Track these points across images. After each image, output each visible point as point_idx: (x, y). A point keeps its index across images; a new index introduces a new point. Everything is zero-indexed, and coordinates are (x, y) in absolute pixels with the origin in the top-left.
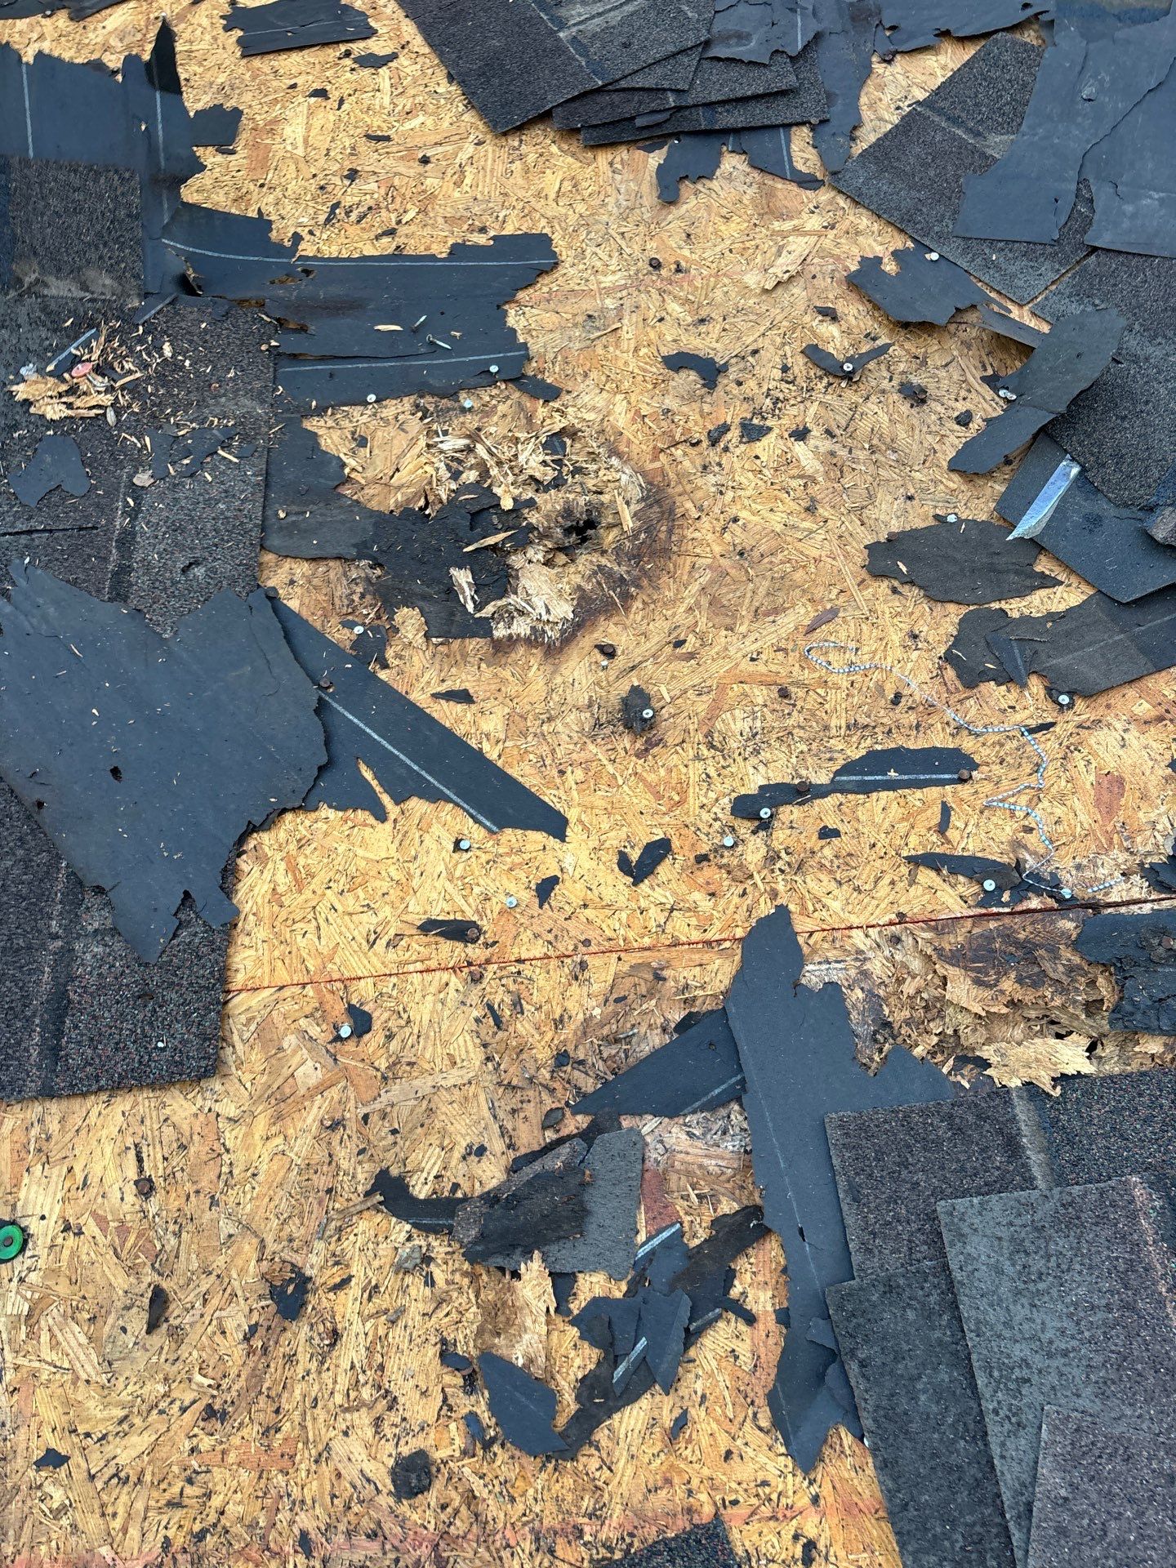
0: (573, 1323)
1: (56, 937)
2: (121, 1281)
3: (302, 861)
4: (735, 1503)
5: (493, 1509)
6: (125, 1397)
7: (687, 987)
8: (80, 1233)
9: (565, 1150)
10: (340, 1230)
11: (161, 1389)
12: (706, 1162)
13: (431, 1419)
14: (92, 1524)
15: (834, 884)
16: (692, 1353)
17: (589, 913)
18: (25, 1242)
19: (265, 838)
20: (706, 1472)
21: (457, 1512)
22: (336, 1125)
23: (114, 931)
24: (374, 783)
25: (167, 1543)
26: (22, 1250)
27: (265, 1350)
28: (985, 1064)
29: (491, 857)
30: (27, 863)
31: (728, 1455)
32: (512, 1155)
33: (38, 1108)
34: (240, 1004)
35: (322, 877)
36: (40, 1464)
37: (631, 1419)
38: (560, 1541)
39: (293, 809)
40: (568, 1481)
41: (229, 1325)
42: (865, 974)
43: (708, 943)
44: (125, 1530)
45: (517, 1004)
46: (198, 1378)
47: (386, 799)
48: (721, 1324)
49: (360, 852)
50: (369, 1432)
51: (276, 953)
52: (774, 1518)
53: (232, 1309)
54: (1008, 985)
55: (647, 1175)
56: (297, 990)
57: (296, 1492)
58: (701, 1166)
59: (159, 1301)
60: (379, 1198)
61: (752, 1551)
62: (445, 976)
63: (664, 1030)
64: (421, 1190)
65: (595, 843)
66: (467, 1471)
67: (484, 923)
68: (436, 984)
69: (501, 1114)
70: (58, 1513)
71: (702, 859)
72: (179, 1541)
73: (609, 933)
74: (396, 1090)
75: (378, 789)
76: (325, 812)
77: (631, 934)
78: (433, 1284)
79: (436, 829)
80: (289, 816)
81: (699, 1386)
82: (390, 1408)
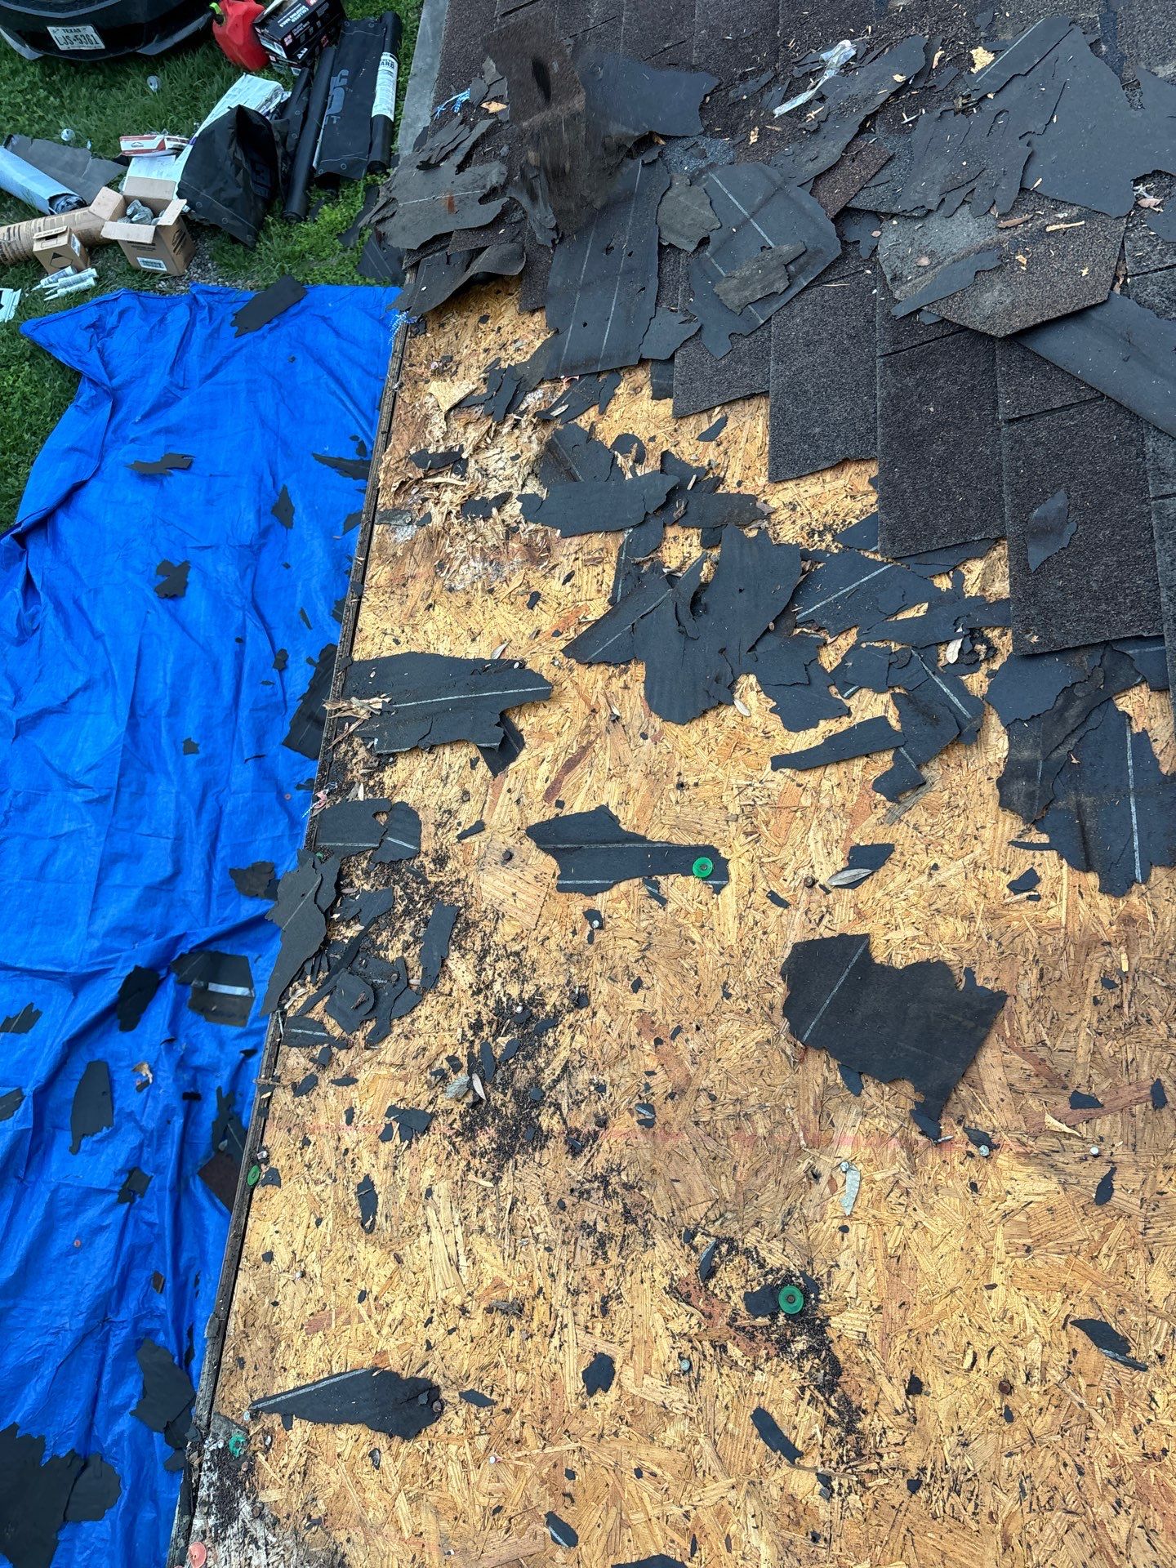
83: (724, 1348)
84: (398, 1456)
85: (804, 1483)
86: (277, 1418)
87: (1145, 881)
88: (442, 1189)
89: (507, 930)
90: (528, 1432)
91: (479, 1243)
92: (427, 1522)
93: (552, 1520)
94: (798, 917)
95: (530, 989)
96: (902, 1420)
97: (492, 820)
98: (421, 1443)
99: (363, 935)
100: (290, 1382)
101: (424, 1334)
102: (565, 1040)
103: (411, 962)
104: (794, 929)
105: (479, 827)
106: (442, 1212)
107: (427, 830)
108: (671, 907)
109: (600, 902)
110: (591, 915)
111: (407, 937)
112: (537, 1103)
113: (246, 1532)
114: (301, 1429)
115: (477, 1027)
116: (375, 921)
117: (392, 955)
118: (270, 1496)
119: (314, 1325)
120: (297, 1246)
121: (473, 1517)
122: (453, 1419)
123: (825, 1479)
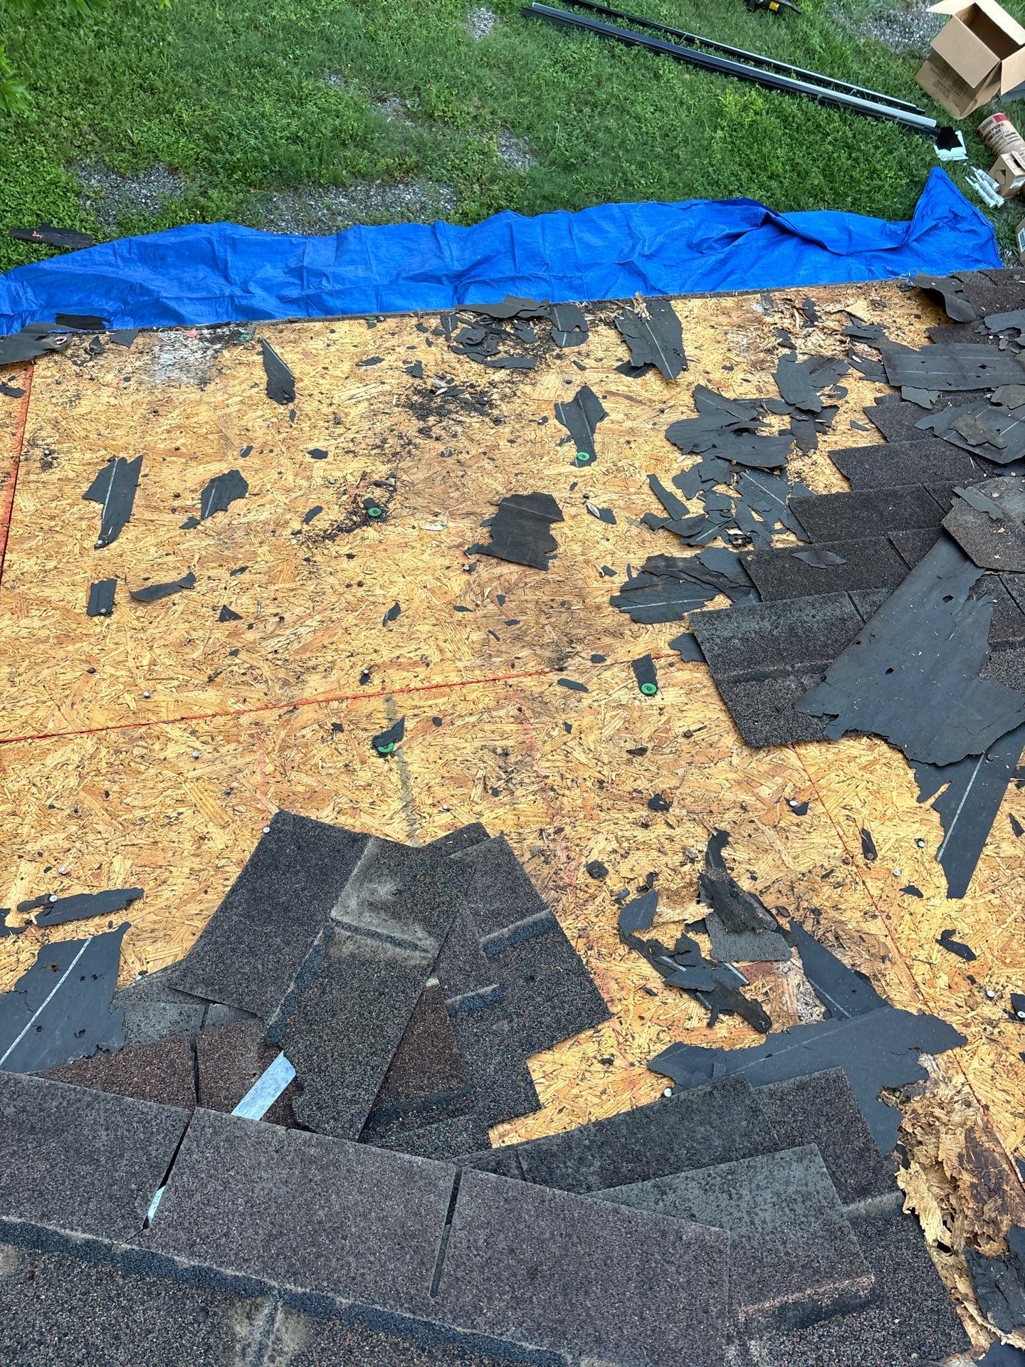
0: (683, 934)
1: (793, 667)
2: (645, 735)
3: (878, 767)
4: (621, 1023)
5: (591, 908)
6: (599, 748)
7: (884, 976)
8: (660, 714)
9: (769, 918)
10: (694, 820)
11: (606, 761)
12: (787, 995)
13: (623, 874)
14: (548, 748)
15: (991, 1063)
16: (685, 996)
17: (907, 917)
18: (650, 695)
19: (884, 747)
20: (631, 1007)
21: (586, 892)
22: (744, 808)
23: (805, 690)
24: (939, 793)
25: (547, 777)
26: (647, 695)
27: (633, 798)
28: (907, 1166)
29: (920, 859)
30: (826, 645)
31: (642, 1018)
32: (758, 894)
33: (708, 683)
34: (789, 755)
35: (872, 778)
36: (565, 724)
37: (645, 968)
38: (585, 940)
39: (905, 757)
40: (611, 940)
41: (639, 782)
42: (936, 1083)
43: (916, 986)
44: (548, 761)
45: (839, 885)
46: (614, 774)
47: (932, 800)
48: (703, 1010)
49: (895, 793)
50: (610, 849)
51: (822, 765)
52: (619, 1044)
53: (646, 782)
54: (967, 1178)
55: (769, 964)
56: (807, 778)
57: (578, 823)
58: (783, 992)
59: (642, 751)
60: (715, 834)
61: (601, 1033)
62: (841, 846)
63: (853, 965)
64: (725, 853)
65: (954, 915)
66: (604, 894)
67: (878, 862)
68: (834, 842)
69: (776, 885)
70: (548, 735)
71: (973, 980)
72: (549, 781)
73: (900, 929)
74: (772, 832)
75: (936, 795)
76: (911, 773)
77: (904, 941)
78: (682, 866)
79: (925, 829)
80: (900, 756)
81: (670, 1001)
82: (622, 856)
83: (345, 494)
84: (260, 394)
85: (296, 525)
86: (261, 349)
87: (621, 612)
88: (387, 387)
89: (528, 389)
90: (284, 435)
91: (366, 404)
92: (233, 409)
93: (250, 449)
94: (567, 494)
95: (499, 402)
96: (334, 554)
97: (587, 373)
98: (269, 401)
99: (509, 334)
100: (278, 350)
101: (316, 392)
102: (475, 419)
103: (499, 356)
104: (560, 494)
105: (582, 368)
106: (374, 389)
107: (576, 349)
108: (558, 448)
109: (553, 421)
110: (545, 419)
111: (512, 351)
112: (439, 414)
113: (208, 348)
114: (259, 359)
115: (472, 386)
116: (518, 338)
117: (501, 348)
118: (226, 353)
119: (306, 354)
120: (342, 341)
121: (242, 423)
122: (281, 409)
123: (300, 532)
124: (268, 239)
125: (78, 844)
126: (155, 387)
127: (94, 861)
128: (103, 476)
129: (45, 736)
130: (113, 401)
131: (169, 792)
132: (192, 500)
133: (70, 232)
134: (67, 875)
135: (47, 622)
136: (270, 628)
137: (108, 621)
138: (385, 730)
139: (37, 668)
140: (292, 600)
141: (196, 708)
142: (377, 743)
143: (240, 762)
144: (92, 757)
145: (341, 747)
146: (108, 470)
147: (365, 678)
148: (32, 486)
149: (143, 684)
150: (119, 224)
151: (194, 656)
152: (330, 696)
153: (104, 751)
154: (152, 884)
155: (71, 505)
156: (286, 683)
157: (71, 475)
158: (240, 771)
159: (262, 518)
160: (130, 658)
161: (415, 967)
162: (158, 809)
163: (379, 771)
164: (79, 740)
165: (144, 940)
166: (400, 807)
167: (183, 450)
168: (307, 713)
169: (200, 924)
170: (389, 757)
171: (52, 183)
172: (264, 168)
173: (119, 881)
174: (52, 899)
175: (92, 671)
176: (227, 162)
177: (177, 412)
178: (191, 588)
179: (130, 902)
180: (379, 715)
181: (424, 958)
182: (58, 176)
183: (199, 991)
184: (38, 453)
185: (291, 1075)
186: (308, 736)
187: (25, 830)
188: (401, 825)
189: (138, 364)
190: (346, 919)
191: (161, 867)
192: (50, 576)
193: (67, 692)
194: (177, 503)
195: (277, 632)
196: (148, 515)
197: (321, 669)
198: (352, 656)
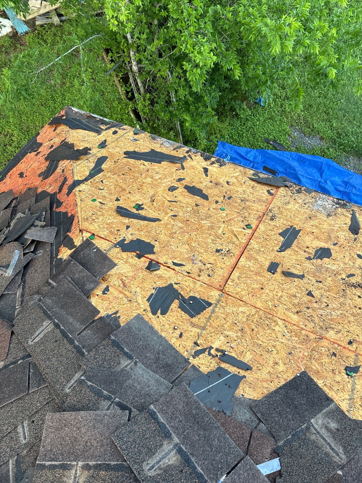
84: (346, 227)
85: (344, 277)
86: (352, 213)
90: (350, 245)
92: (336, 228)
93: (337, 244)
96: (354, 293)
98: (348, 230)
113: (334, 205)
114: (350, 216)
118: (340, 209)
121: (337, 234)
122: (352, 236)
123: (344, 279)
124: (342, 169)
125: (239, 340)
126: (313, 210)
127: (242, 349)
128: (287, 230)
129: (242, 301)
130: (298, 209)
131: (271, 341)
132: (313, 252)
133: (281, 145)
134: (233, 348)
135: (255, 266)
136: (323, 306)
137: (272, 275)
138: (351, 366)
139: (247, 279)
140: (333, 300)
141: (289, 319)
142: (347, 369)
143: (297, 346)
144: (252, 315)
145: (333, 362)
146: (290, 229)
147: (350, 343)
148: (266, 223)
149: (276, 302)
150: (297, 148)
151: (295, 302)
152: (335, 341)
153: (257, 316)
154: (256, 368)
155: (275, 235)
156: (321, 328)
157: (278, 225)
158: (296, 348)
159: (333, 268)
160: (275, 291)
161: (335, 462)
162: (266, 344)
163: (345, 380)
164: (250, 308)
165: (247, 384)
166: (348, 398)
167: (315, 234)
168: (325, 343)
169: (266, 392)
170: (350, 377)
171: (284, 130)
172: (352, 148)
173: (246, 360)
174: (226, 353)
175: (262, 289)
176: (341, 142)
177: (317, 221)
178: (302, 279)
179: (248, 369)
180: (351, 359)
181: (340, 461)
182: (286, 129)
183: (259, 415)
184: (271, 214)
185: (279, 468)
186: (323, 351)
187: (226, 326)
188: (346, 405)
189: (310, 201)
190: (316, 426)
191: (260, 364)
192: (261, 253)
193: (253, 291)
194: (307, 250)
195: (324, 309)
196: (296, 249)
197: (336, 330)
198: (348, 332)
